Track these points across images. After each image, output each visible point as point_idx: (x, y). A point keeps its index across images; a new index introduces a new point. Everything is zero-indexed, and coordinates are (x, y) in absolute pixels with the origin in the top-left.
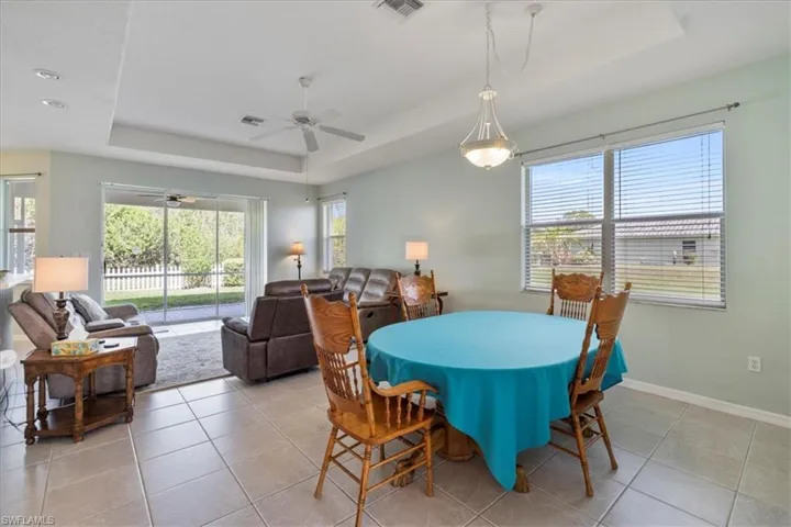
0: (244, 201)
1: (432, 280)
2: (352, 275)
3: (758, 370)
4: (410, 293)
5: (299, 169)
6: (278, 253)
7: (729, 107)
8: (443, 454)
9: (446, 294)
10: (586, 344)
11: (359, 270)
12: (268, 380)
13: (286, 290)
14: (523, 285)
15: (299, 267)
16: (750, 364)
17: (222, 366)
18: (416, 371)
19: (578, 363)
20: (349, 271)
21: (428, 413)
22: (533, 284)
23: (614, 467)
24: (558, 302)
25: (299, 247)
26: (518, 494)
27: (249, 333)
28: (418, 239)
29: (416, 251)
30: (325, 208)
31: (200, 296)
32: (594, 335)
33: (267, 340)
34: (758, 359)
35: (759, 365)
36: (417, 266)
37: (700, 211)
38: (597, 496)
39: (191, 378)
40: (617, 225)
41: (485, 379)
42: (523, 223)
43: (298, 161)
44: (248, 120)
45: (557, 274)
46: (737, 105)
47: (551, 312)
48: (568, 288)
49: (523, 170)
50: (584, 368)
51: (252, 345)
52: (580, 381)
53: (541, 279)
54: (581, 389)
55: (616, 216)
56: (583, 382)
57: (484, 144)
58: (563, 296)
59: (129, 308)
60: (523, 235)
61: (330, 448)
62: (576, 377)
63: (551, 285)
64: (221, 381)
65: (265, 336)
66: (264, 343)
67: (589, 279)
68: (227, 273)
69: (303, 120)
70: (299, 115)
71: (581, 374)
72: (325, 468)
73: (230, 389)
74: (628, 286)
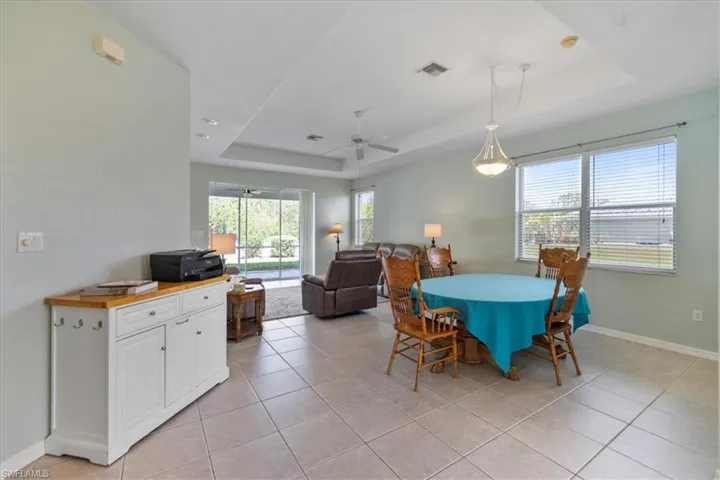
0: (299, 192)
1: (449, 251)
2: (380, 249)
3: (701, 320)
4: (435, 259)
5: (340, 168)
6: (323, 231)
7: (679, 125)
8: (462, 359)
9: (455, 263)
10: (557, 290)
11: (385, 245)
12: (334, 317)
13: (349, 256)
14: (516, 256)
15: (338, 242)
16: (695, 315)
17: (301, 307)
18: (447, 302)
19: (551, 302)
20: (379, 245)
21: (455, 328)
22: (525, 256)
23: (579, 373)
24: (544, 268)
25: (338, 227)
26: (512, 382)
27: (325, 285)
28: (433, 222)
29: (432, 231)
30: (357, 197)
31: (257, 264)
32: (562, 283)
33: (336, 290)
34: (700, 312)
35: (701, 316)
36: (433, 242)
37: (653, 202)
38: (564, 386)
39: (284, 315)
40: (592, 212)
41: (490, 307)
42: (517, 210)
43: (339, 163)
44: (312, 137)
45: (543, 248)
46: (684, 124)
47: (538, 276)
48: (552, 259)
49: (517, 169)
50: (556, 304)
51: (327, 293)
52: (552, 314)
53: (530, 253)
54: (553, 319)
55: (591, 206)
56: (555, 315)
57: (489, 161)
58: (548, 264)
59: (234, 268)
60: (517, 219)
61: (395, 346)
62: (550, 311)
63: (538, 257)
64: (302, 317)
65: (335, 287)
66: (333, 292)
67: (568, 252)
68: (273, 246)
69: (358, 141)
70: (356, 138)
71: (554, 309)
72: (392, 358)
73: (307, 322)
74: (589, 255)
